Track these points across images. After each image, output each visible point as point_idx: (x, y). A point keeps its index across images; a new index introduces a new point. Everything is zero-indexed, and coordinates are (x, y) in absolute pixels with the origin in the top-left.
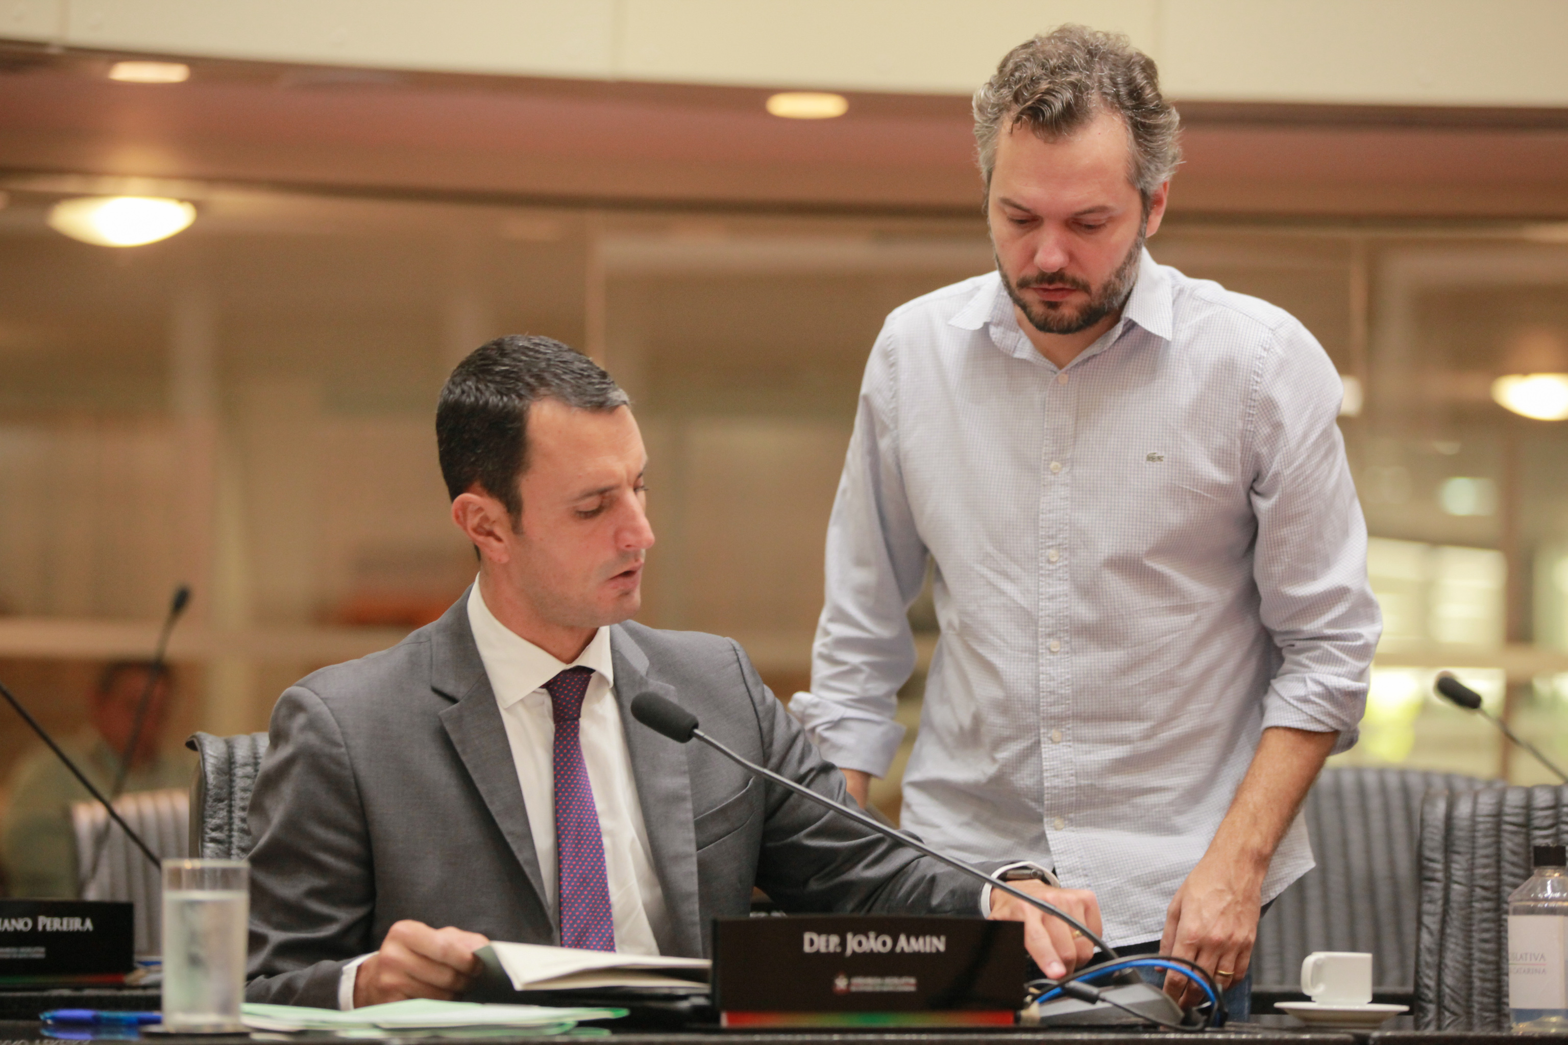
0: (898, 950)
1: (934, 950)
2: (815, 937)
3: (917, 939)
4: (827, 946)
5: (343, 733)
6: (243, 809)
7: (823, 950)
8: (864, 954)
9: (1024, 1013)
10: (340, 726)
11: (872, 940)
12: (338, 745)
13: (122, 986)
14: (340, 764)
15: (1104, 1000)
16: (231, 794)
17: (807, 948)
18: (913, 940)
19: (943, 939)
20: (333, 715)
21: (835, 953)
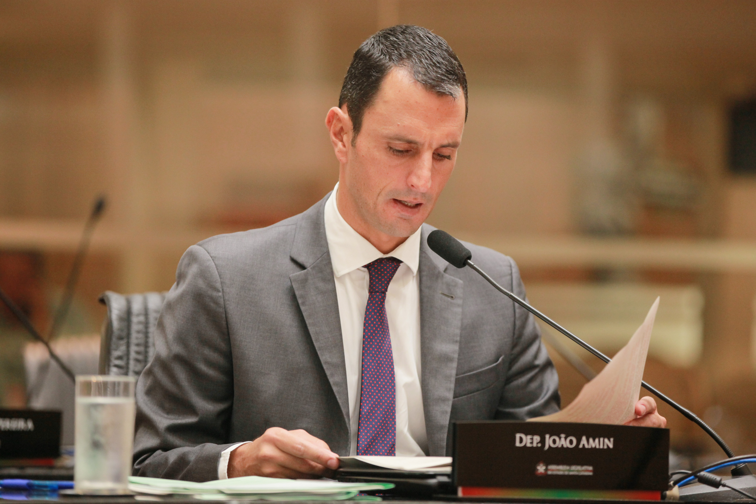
0: (581, 446)
1: (606, 447)
2: (523, 436)
3: (594, 440)
4: (532, 443)
5: (222, 283)
6: (138, 345)
7: (529, 445)
8: (557, 448)
9: (668, 493)
10: (221, 278)
11: (563, 439)
12: (218, 291)
13: (52, 467)
14: (217, 303)
15: (724, 486)
16: (128, 335)
17: (518, 444)
18: (591, 440)
19: (612, 440)
20: (217, 269)
21: (537, 447)
